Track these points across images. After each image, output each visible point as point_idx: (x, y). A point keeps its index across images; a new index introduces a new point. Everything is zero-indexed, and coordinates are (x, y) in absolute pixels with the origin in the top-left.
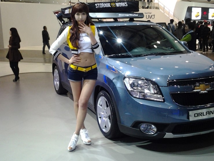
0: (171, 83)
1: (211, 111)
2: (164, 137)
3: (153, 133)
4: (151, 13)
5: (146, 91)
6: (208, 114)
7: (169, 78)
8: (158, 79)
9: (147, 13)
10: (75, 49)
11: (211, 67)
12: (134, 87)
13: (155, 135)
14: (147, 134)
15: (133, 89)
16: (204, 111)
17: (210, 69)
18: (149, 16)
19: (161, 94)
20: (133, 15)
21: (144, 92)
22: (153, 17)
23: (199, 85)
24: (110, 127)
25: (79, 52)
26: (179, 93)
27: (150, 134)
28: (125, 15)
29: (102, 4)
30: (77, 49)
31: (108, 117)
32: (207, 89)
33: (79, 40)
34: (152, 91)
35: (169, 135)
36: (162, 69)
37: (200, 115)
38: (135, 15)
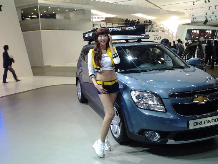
0: (172, 96)
1: (209, 121)
2: (167, 144)
3: (156, 140)
4: (158, 35)
5: (150, 102)
6: (206, 123)
7: (170, 91)
8: (161, 91)
9: (155, 35)
10: (98, 67)
11: (207, 80)
12: (140, 99)
13: (159, 141)
14: (152, 141)
15: (139, 100)
16: (203, 120)
17: (207, 82)
18: (156, 37)
19: (163, 105)
20: (140, 37)
21: (148, 104)
22: (159, 38)
23: (197, 96)
24: (120, 133)
25: (101, 70)
26: (180, 104)
27: (154, 140)
28: (134, 37)
29: (115, 28)
30: (99, 68)
31: (118, 125)
32: (205, 101)
33: (101, 60)
34: (156, 103)
35: (171, 142)
36: (166, 82)
37: (199, 124)
38: (142, 37)
